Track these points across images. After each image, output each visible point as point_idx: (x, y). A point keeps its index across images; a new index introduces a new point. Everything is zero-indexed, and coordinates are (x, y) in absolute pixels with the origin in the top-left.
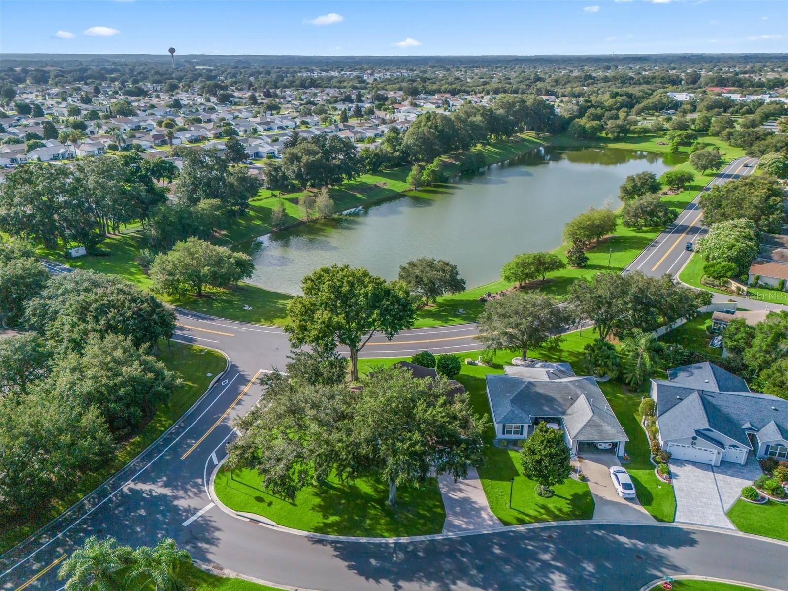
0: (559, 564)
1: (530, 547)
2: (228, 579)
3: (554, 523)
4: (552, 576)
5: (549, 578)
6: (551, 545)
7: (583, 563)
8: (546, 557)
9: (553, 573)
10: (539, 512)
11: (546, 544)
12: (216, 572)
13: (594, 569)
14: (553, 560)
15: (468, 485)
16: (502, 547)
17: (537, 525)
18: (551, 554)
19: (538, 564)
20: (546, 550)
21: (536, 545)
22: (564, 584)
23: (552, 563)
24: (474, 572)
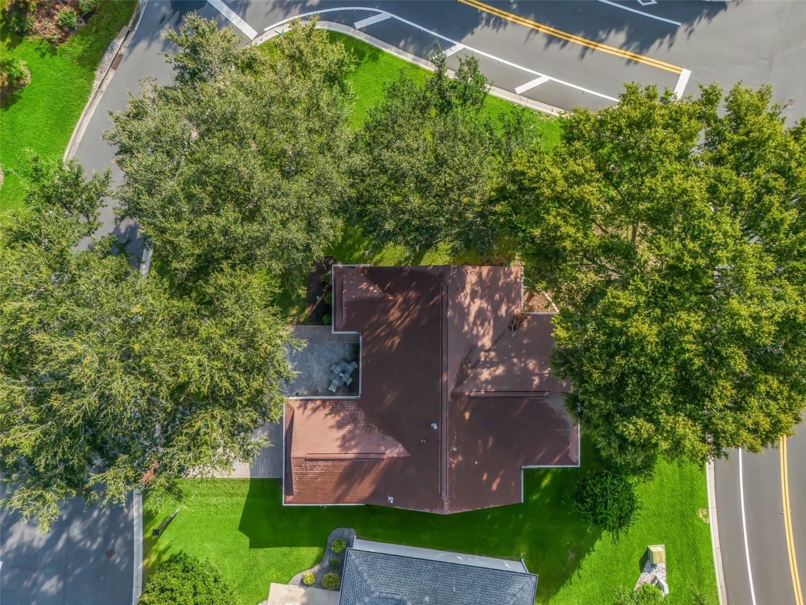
0: (61, 544)
2: (93, 77)
3: (139, 566)
6: (95, 546)
7: (59, 580)
8: (76, 531)
10: (164, 552)
11: (99, 540)
12: (108, 58)
13: (45, 593)
14: (69, 541)
17: (139, 538)
18: (80, 541)
20: (90, 533)
21: (100, 524)
22: (27, 538)
23: (64, 536)
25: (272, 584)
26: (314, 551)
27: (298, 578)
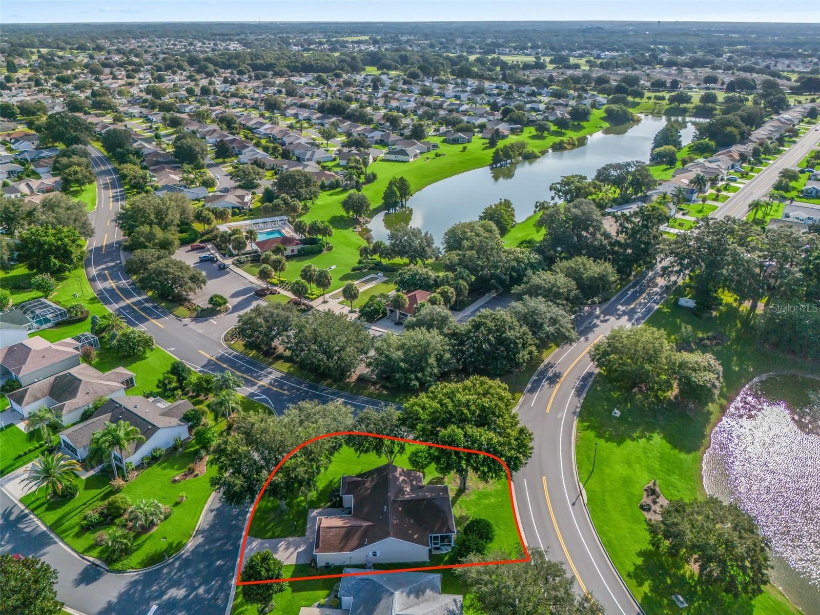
0: (191, 597)
1: (213, 583)
3: (230, 605)
4: (184, 589)
5: (184, 587)
6: (210, 596)
8: (201, 590)
9: (186, 591)
11: (212, 594)
14: (196, 595)
15: (292, 554)
16: (221, 566)
18: (202, 595)
19: (197, 584)
20: (207, 591)
21: (215, 587)
22: (174, 595)
23: (194, 593)
24: (207, 547)
25: (302, 608)
26: (326, 592)
27: (317, 604)
